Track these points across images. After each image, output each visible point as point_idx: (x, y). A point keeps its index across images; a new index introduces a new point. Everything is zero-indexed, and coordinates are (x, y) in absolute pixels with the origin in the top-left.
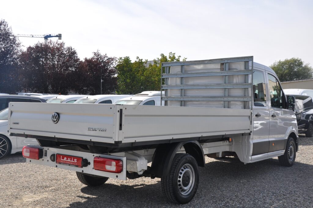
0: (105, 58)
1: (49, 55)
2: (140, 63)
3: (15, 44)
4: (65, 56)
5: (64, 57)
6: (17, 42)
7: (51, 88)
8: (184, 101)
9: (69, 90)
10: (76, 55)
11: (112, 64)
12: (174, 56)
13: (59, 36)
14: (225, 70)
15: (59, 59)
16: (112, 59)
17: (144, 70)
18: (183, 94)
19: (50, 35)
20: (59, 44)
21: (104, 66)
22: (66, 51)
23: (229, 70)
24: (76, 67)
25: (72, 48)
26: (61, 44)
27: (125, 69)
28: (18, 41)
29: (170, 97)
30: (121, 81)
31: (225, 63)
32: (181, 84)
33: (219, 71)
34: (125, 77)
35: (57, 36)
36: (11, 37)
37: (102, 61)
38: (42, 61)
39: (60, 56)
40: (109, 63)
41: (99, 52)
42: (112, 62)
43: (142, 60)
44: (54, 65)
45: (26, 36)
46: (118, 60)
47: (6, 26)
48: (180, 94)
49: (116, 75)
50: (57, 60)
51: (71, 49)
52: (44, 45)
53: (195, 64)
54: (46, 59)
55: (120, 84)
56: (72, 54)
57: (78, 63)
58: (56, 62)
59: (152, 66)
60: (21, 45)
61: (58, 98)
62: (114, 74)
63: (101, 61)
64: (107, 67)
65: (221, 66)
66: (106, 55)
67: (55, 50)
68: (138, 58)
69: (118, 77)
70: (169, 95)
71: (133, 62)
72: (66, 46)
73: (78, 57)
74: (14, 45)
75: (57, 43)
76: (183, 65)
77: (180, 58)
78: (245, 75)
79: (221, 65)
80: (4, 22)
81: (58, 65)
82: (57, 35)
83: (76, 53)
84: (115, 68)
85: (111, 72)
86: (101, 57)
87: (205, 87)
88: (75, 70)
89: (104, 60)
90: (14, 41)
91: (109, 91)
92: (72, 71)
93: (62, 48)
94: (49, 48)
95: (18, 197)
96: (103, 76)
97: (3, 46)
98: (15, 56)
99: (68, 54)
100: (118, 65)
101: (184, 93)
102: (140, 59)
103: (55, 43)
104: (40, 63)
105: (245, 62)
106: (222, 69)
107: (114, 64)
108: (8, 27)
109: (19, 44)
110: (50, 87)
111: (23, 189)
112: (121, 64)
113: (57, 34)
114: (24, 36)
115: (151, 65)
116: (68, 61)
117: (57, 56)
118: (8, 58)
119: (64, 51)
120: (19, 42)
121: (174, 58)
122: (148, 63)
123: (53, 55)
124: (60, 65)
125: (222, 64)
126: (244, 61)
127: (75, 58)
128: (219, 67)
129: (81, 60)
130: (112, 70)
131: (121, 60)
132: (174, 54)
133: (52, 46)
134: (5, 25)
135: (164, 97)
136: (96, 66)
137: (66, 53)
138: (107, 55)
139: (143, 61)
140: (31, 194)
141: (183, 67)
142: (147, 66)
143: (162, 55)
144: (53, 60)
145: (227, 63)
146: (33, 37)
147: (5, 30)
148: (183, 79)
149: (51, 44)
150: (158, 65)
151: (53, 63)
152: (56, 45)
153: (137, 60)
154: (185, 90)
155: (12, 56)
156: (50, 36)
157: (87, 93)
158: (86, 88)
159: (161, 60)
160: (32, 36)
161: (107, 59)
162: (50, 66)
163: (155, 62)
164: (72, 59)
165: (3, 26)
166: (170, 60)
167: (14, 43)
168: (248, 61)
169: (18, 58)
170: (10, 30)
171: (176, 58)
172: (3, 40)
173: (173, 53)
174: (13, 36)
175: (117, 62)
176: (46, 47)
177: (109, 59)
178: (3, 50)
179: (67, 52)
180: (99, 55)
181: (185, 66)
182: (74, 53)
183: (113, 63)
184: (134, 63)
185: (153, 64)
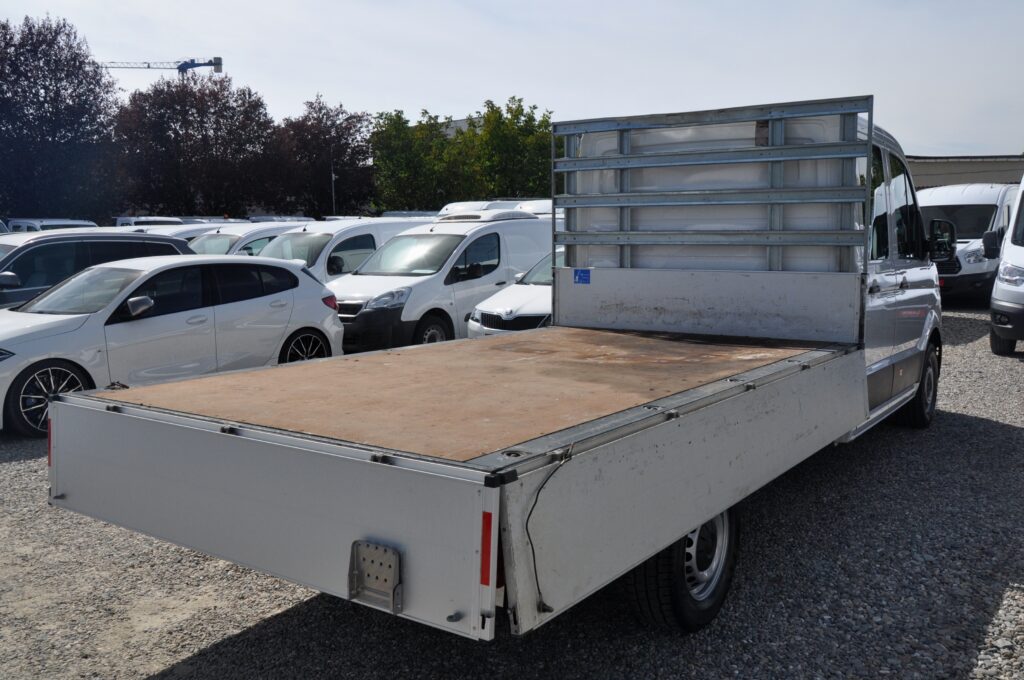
0: (341, 116)
1: (193, 114)
2: (432, 128)
3: (100, 86)
4: (234, 115)
5: (232, 118)
6: (104, 80)
7: (202, 201)
8: (633, 247)
9: (250, 206)
10: (262, 110)
11: (358, 131)
12: (520, 106)
13: (217, 63)
14: (773, 145)
15: (217, 122)
16: (359, 119)
17: (442, 144)
18: (627, 225)
19: (193, 61)
20: (215, 83)
21: (339, 137)
22: (236, 101)
23: (786, 144)
24: (263, 144)
25: (253, 92)
26: (222, 82)
27: (394, 143)
28: (107, 77)
29: (584, 233)
30: (384, 176)
31: (771, 122)
32: (622, 191)
33: (751, 146)
34: (393, 164)
35: (210, 63)
36: (87, 68)
37: (334, 124)
38: (176, 132)
39: (219, 114)
40: (351, 128)
41: (322, 100)
42: (359, 125)
43: (437, 117)
44: (205, 137)
45: (133, 65)
46: (373, 120)
47: (73, 37)
48: (616, 225)
49: (370, 162)
50: (215, 126)
51: (250, 94)
52: (176, 86)
53: (669, 126)
54: (186, 124)
55: (382, 183)
56: (253, 107)
57: (269, 131)
58: (212, 131)
59: (462, 133)
60: (116, 86)
61: (222, 231)
62: (367, 158)
63: (329, 123)
64: (346, 139)
65: (757, 131)
66: (341, 106)
67: (207, 98)
68: (426, 112)
69: (374, 164)
70: (579, 225)
71: (412, 124)
72: (235, 87)
73: (269, 116)
74: (97, 90)
75: (210, 79)
76: (628, 130)
77: (535, 111)
78: (843, 159)
79: (757, 126)
80: (64, 26)
81: (217, 138)
82: (211, 61)
83: (262, 104)
84: (368, 141)
85: (358, 153)
86: (327, 114)
87: (704, 200)
88: (264, 150)
89: (338, 122)
90: (96, 78)
91: (353, 202)
92: (255, 154)
93: (226, 93)
94: (192, 94)
95: (116, 606)
96: (336, 164)
97: (69, 91)
98: (102, 118)
99: (242, 109)
100: (373, 133)
101: (632, 221)
102: (430, 117)
103: (206, 80)
104: (170, 136)
105: (844, 116)
106: (762, 140)
107: (364, 133)
108: (78, 41)
109: (110, 85)
110: (199, 200)
111: (133, 566)
112: (382, 132)
113: (210, 57)
114: (126, 65)
115: (460, 132)
116: (243, 126)
117: (213, 114)
118: (85, 123)
119: (231, 101)
120: (111, 80)
121: (519, 111)
122: (452, 125)
123: (203, 112)
124: (223, 138)
125: (762, 124)
126: (841, 114)
127: (260, 118)
128: (753, 135)
129: (276, 124)
130: (358, 146)
131: (381, 121)
132: (520, 100)
133: (199, 86)
134: (68, 35)
135: (564, 234)
136: (315, 137)
137: (235, 105)
138: (344, 108)
139: (441, 120)
140: (159, 594)
141: (625, 134)
142: (451, 134)
143: (489, 104)
144: (202, 127)
145: (780, 120)
146: (149, 67)
147: (71, 47)
148: (625, 173)
149: (195, 84)
150: (479, 131)
151: (202, 135)
152: (210, 84)
153: (425, 120)
154: (634, 210)
155: (94, 119)
156: (192, 64)
157: (298, 211)
158: (293, 198)
159: (487, 119)
160: (146, 65)
161: (347, 120)
162: (195, 142)
163: (471, 122)
164: (252, 120)
165: (64, 38)
166: (509, 116)
167: (98, 83)
168: (853, 111)
169: (110, 123)
170: (84, 48)
171: (525, 112)
172: (67, 76)
173: (517, 98)
174: (94, 63)
175: (371, 127)
176: (182, 91)
177: (351, 117)
178: (71, 103)
179: (240, 102)
180: (321, 109)
181: (632, 132)
182: (258, 105)
183: (362, 130)
184: (416, 127)
185: (465, 128)
